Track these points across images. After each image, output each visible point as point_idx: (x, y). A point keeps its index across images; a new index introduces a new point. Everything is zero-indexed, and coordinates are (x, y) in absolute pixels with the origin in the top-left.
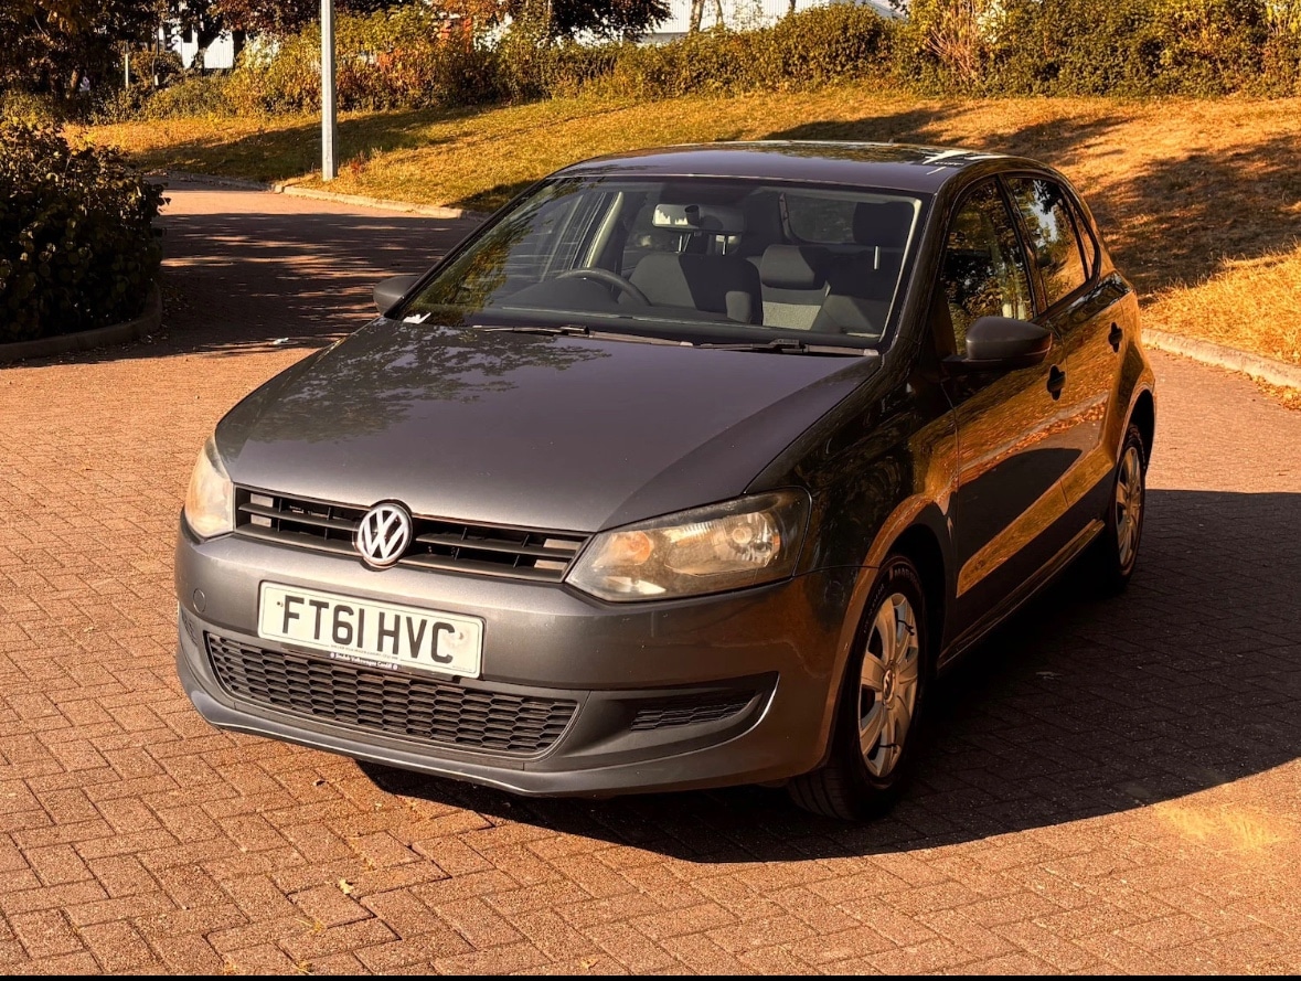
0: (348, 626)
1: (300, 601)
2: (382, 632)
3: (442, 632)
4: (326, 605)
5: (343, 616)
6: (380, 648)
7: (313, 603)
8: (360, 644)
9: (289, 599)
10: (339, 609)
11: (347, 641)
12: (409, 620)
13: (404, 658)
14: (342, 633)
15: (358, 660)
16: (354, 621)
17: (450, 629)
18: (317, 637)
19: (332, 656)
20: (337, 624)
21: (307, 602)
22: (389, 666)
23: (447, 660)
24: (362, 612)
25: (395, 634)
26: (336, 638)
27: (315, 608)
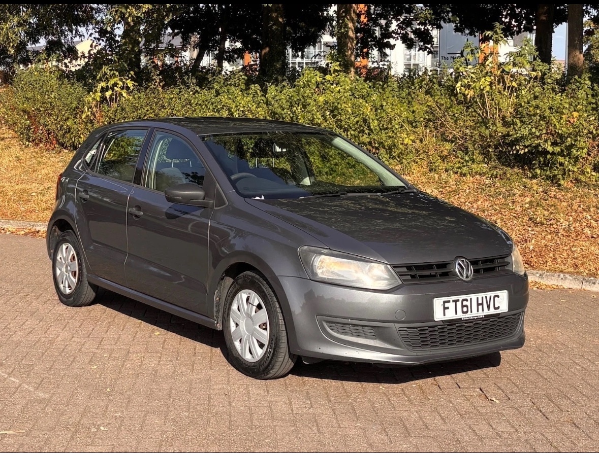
0: (467, 306)
1: (449, 302)
2: (478, 305)
3: (496, 298)
4: (458, 300)
5: (465, 303)
6: (478, 311)
7: (453, 301)
8: (471, 312)
9: (445, 302)
10: (463, 300)
11: (467, 312)
12: (486, 297)
13: (486, 312)
14: (465, 309)
15: (471, 318)
16: (468, 303)
17: (498, 296)
18: (456, 314)
19: (463, 319)
20: (463, 306)
21: (451, 301)
22: (481, 317)
23: (498, 308)
24: (471, 299)
25: (482, 304)
26: (463, 312)
27: (454, 303)
